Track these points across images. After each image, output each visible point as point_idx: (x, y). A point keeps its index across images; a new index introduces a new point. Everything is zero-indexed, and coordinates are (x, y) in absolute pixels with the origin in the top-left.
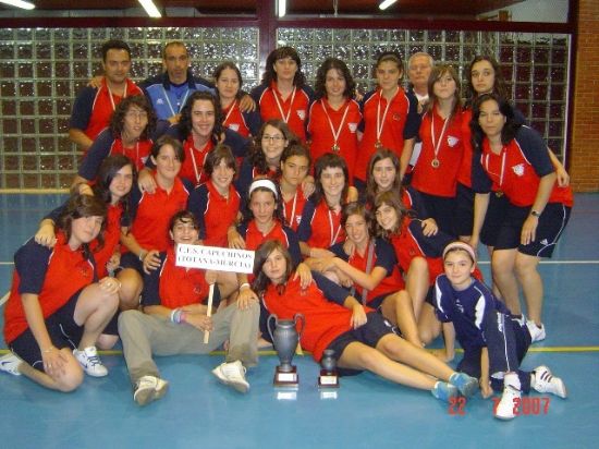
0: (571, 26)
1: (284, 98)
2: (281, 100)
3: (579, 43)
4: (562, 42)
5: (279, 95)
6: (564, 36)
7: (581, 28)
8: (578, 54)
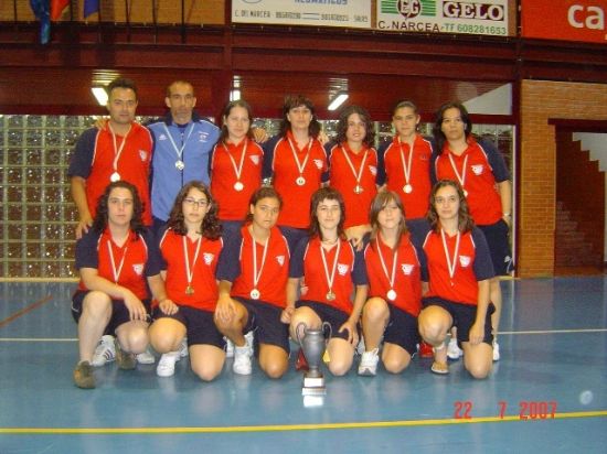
0: (514, 118)
1: (301, 147)
2: (297, 149)
3: (523, 133)
4: (506, 134)
5: (295, 144)
6: (509, 127)
7: (524, 118)
8: (523, 144)
